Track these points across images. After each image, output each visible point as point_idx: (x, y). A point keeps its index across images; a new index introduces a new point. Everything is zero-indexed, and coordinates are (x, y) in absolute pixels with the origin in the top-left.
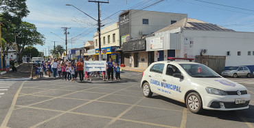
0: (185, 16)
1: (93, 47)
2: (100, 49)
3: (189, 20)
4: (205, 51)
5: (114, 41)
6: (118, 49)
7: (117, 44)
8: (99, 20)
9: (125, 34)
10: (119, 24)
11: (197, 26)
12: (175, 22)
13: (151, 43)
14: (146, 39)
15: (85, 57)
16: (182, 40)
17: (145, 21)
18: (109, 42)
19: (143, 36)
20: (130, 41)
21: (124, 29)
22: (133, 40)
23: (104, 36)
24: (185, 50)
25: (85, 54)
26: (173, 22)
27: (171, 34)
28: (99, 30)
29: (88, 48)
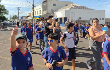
0: (72, 3)
1: (31, 16)
2: (33, 17)
3: (74, 5)
4: (80, 18)
5: (40, 13)
6: (42, 17)
7: (41, 15)
8: (33, 4)
9: (45, 10)
10: (42, 6)
11: (77, 7)
12: (67, 5)
13: (57, 14)
14: (55, 13)
15: (27, 20)
16: (70, 13)
17: (54, 5)
18: (38, 14)
19: (53, 11)
20: (47, 13)
21: (45, 8)
22: (49, 13)
23: (35, 11)
24: (72, 17)
25: (27, 19)
27: (65, 11)
28: (33, 8)
29: (28, 16)
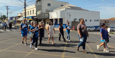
0: (68, 3)
1: (22, 16)
2: (25, 17)
3: (69, 5)
4: (76, 19)
5: (33, 13)
6: (35, 18)
7: (35, 15)
8: (25, 3)
9: (39, 10)
10: (36, 5)
11: (72, 8)
12: (63, 5)
13: (52, 15)
14: (49, 13)
15: (18, 21)
16: (66, 14)
17: (49, 5)
18: (31, 14)
19: (48, 12)
21: (38, 8)
22: (43, 13)
23: (27, 11)
24: (67, 19)
26: (62, 6)
27: (61, 11)
28: (25, 8)
29: (19, 17)
